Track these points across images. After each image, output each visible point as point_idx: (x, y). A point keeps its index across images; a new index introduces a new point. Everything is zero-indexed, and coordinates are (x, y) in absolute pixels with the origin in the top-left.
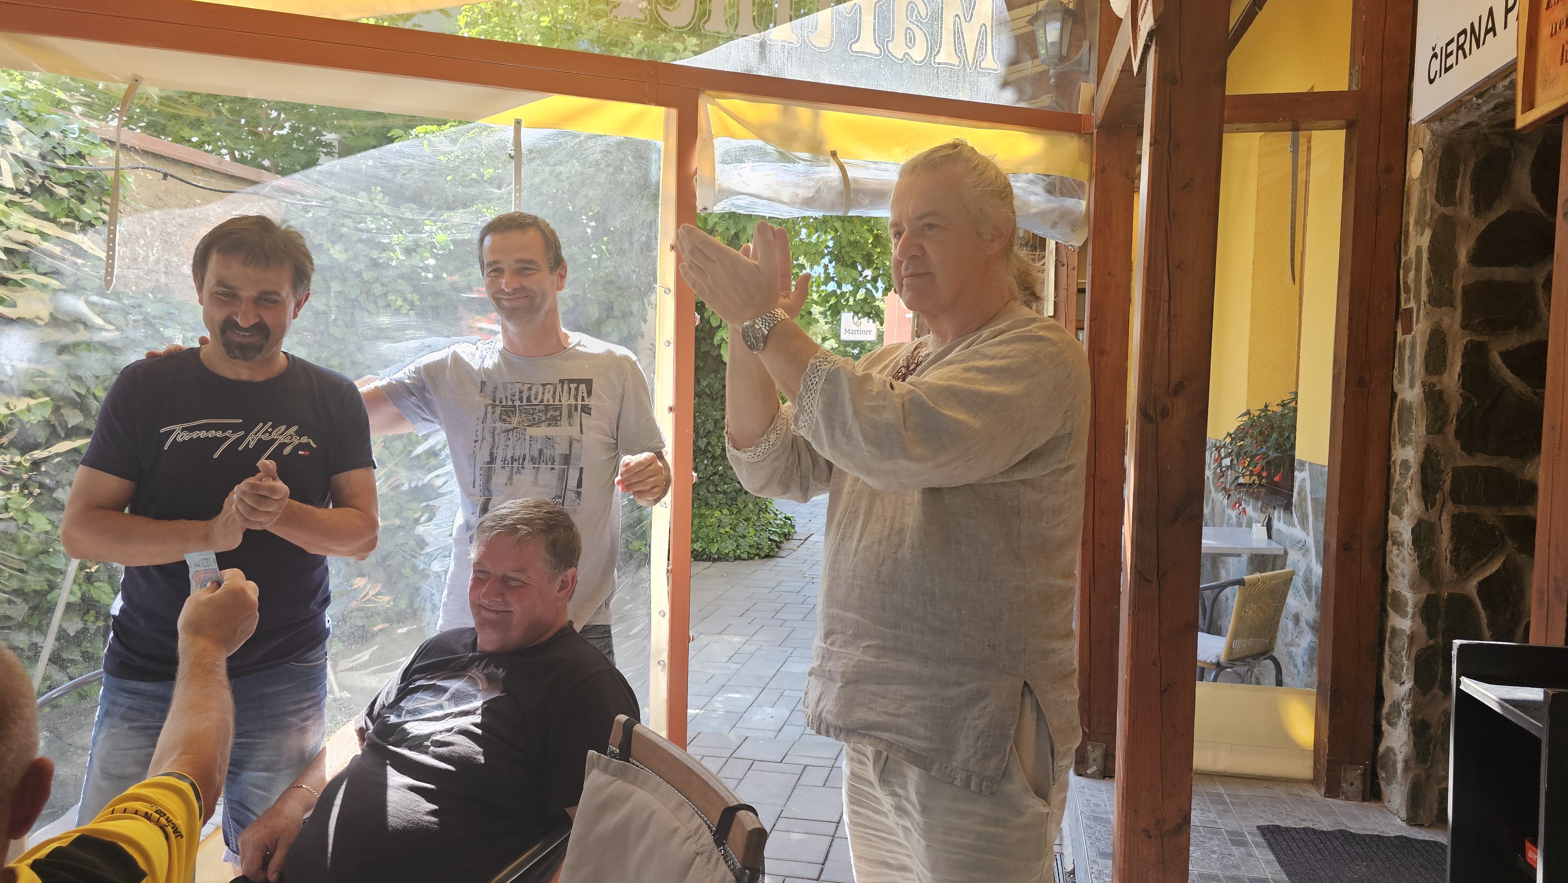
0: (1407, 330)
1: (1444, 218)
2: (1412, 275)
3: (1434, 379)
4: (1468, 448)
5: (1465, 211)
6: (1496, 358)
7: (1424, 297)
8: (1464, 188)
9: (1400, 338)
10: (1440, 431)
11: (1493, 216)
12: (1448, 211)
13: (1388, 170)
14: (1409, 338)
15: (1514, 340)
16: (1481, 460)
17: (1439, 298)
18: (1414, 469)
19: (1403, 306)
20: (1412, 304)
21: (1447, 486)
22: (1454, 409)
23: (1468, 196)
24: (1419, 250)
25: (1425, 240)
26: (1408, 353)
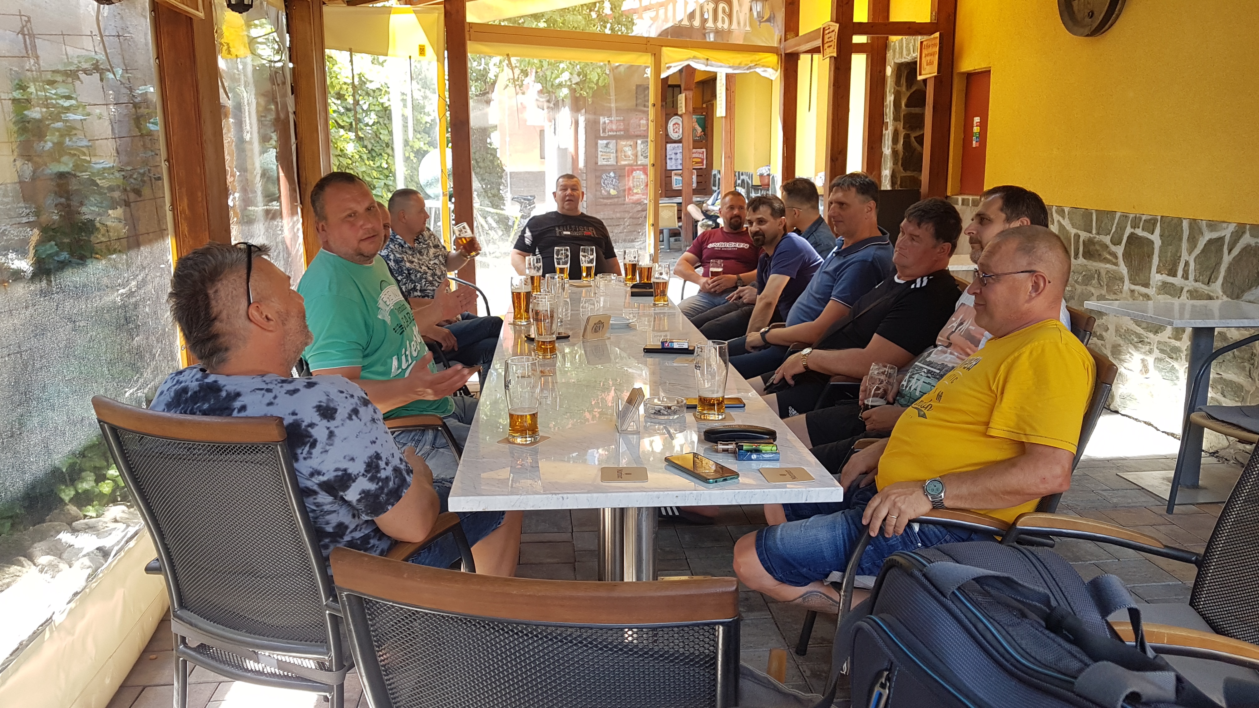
0: (887, 129)
1: (897, 91)
2: (888, 110)
3: (895, 146)
4: (905, 169)
5: (904, 89)
6: (913, 139)
7: (892, 118)
8: (903, 81)
9: (884, 132)
10: (897, 164)
11: (912, 91)
12: (899, 88)
13: (880, 72)
14: (887, 132)
15: (917, 134)
16: (909, 174)
17: (896, 119)
18: (889, 178)
19: (885, 121)
20: (888, 120)
21: (899, 183)
22: (901, 157)
23: (905, 84)
24: (890, 102)
25: (892, 98)
26: (887, 137)
